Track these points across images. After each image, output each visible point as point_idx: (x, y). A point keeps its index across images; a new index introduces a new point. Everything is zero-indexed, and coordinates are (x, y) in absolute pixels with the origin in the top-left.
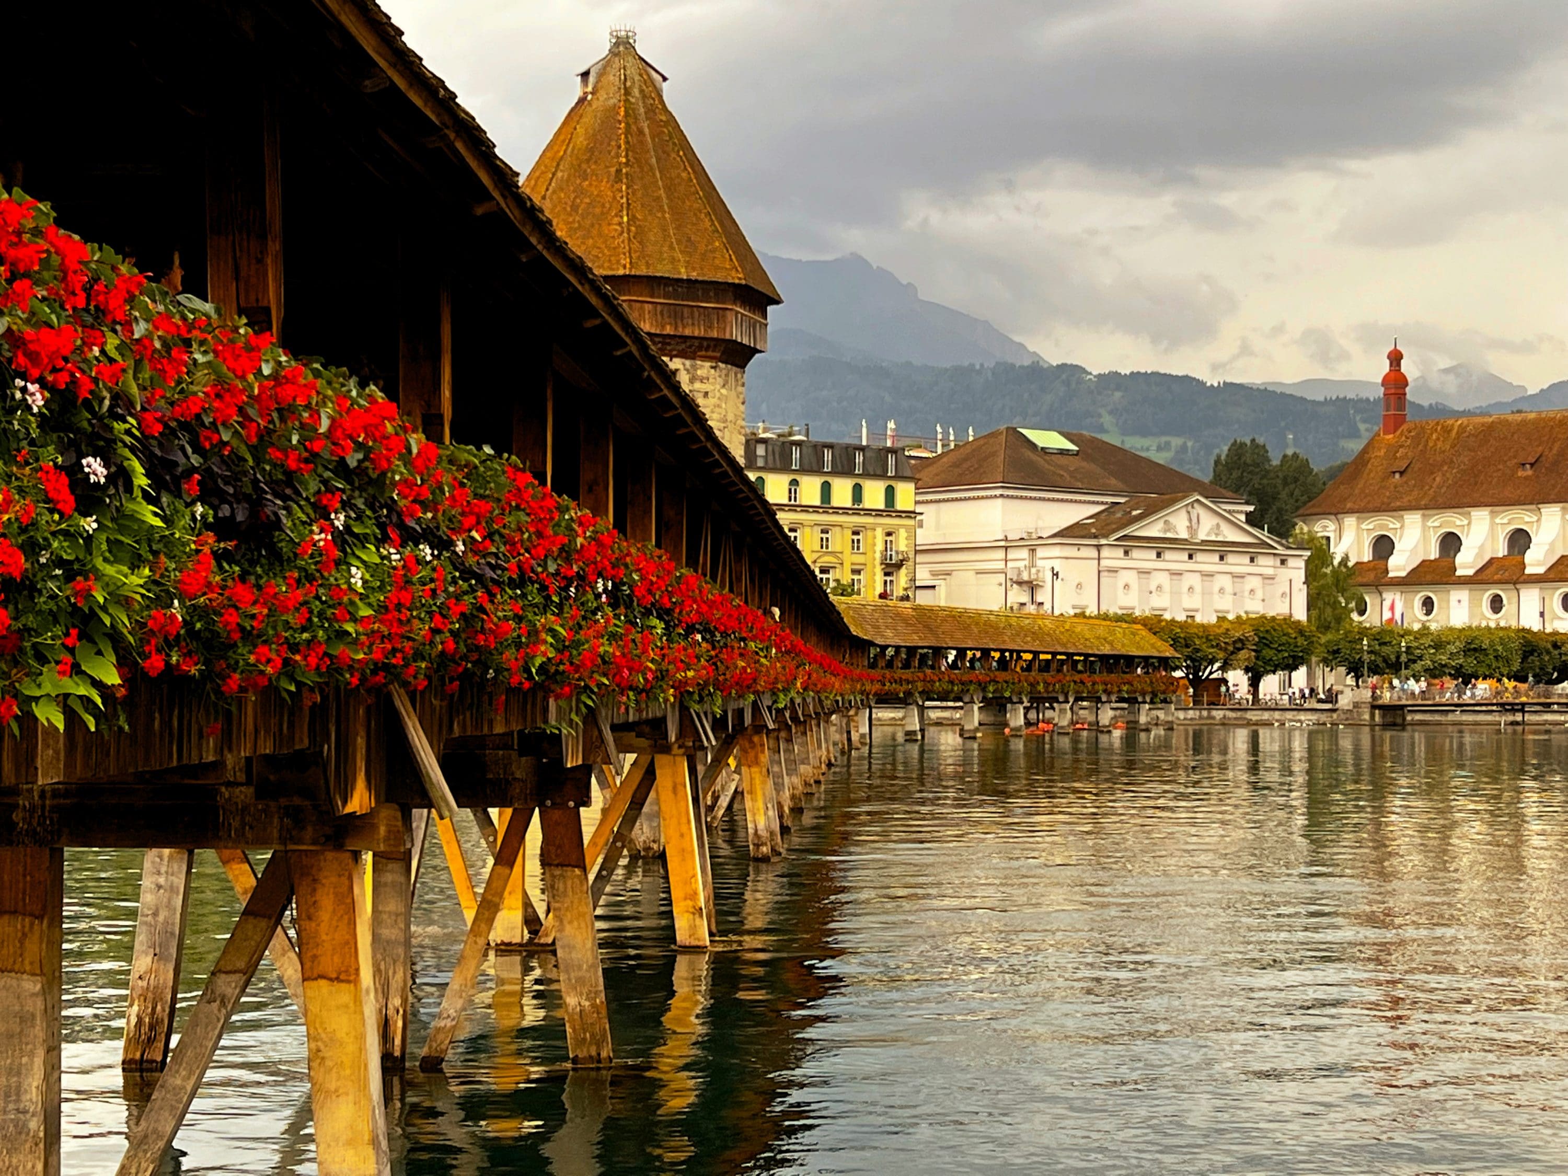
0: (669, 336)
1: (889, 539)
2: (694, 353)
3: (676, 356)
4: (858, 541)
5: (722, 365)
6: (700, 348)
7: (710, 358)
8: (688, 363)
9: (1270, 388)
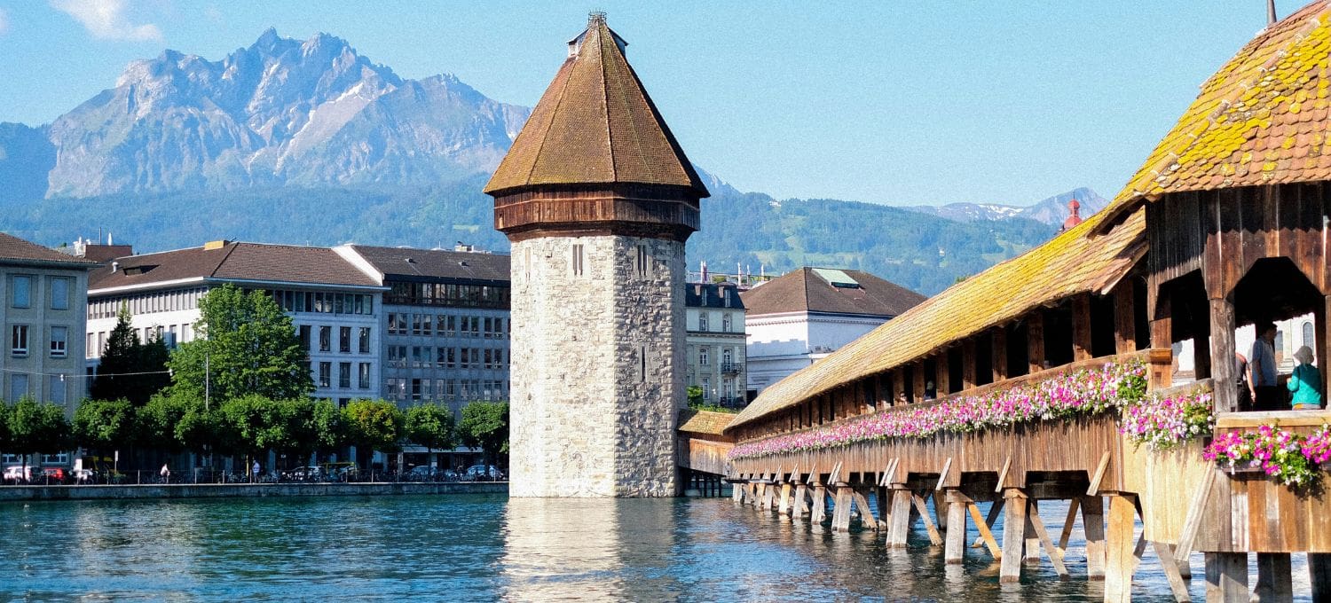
0: (640, 223)
1: (727, 354)
2: (656, 234)
3: (645, 236)
4: (705, 356)
5: (674, 242)
6: (660, 230)
7: (667, 237)
8: (652, 241)
9: (924, 211)
